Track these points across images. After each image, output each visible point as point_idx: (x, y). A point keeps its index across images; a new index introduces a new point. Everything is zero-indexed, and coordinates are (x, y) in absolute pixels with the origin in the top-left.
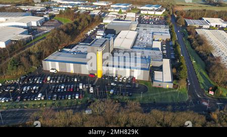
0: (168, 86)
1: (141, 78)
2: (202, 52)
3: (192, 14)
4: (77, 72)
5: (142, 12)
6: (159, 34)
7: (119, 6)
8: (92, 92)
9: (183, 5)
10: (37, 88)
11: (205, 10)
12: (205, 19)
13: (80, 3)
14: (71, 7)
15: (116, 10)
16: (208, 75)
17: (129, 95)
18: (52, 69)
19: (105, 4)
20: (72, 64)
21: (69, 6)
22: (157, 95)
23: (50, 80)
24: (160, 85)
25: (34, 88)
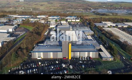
0: (111, 60)
1: (94, 57)
2: (115, 39)
3: (96, 20)
4: (55, 58)
5: (68, 20)
6: (87, 32)
7: (54, 18)
8: (72, 68)
9: (88, 16)
10: (37, 70)
11: (101, 18)
12: (104, 22)
13: (28, 17)
14: (24, 19)
15: (53, 20)
16: (125, 51)
17: (94, 67)
18: (38, 57)
19: (45, 17)
20: (52, 53)
21: (23, 19)
22: (108, 65)
23: (41, 64)
24: (106, 59)
25: (34, 70)
